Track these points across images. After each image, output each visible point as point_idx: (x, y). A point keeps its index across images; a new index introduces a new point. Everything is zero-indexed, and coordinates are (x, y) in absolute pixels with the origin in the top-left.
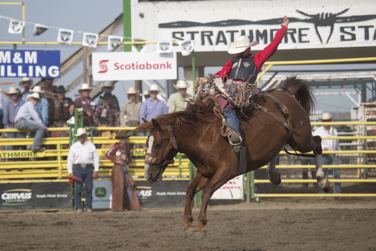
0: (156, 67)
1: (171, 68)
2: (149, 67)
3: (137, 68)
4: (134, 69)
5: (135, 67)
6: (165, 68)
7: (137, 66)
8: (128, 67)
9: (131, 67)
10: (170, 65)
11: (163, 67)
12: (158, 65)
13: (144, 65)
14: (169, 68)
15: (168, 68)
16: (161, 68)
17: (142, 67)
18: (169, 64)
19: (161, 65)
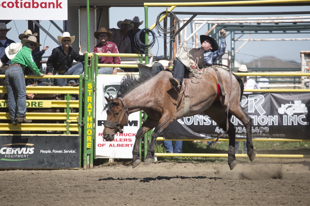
0: (43, 5)
1: (61, 7)
2: (35, 5)
3: (21, 7)
4: (17, 7)
5: (19, 5)
6: (54, 7)
7: (21, 3)
8: (11, 5)
9: (15, 4)
10: (61, 3)
11: (52, 5)
12: (46, 3)
13: (29, 3)
14: (59, 7)
15: (57, 7)
16: (49, 7)
17: (27, 5)
18: (59, 3)
19: (50, 4)
